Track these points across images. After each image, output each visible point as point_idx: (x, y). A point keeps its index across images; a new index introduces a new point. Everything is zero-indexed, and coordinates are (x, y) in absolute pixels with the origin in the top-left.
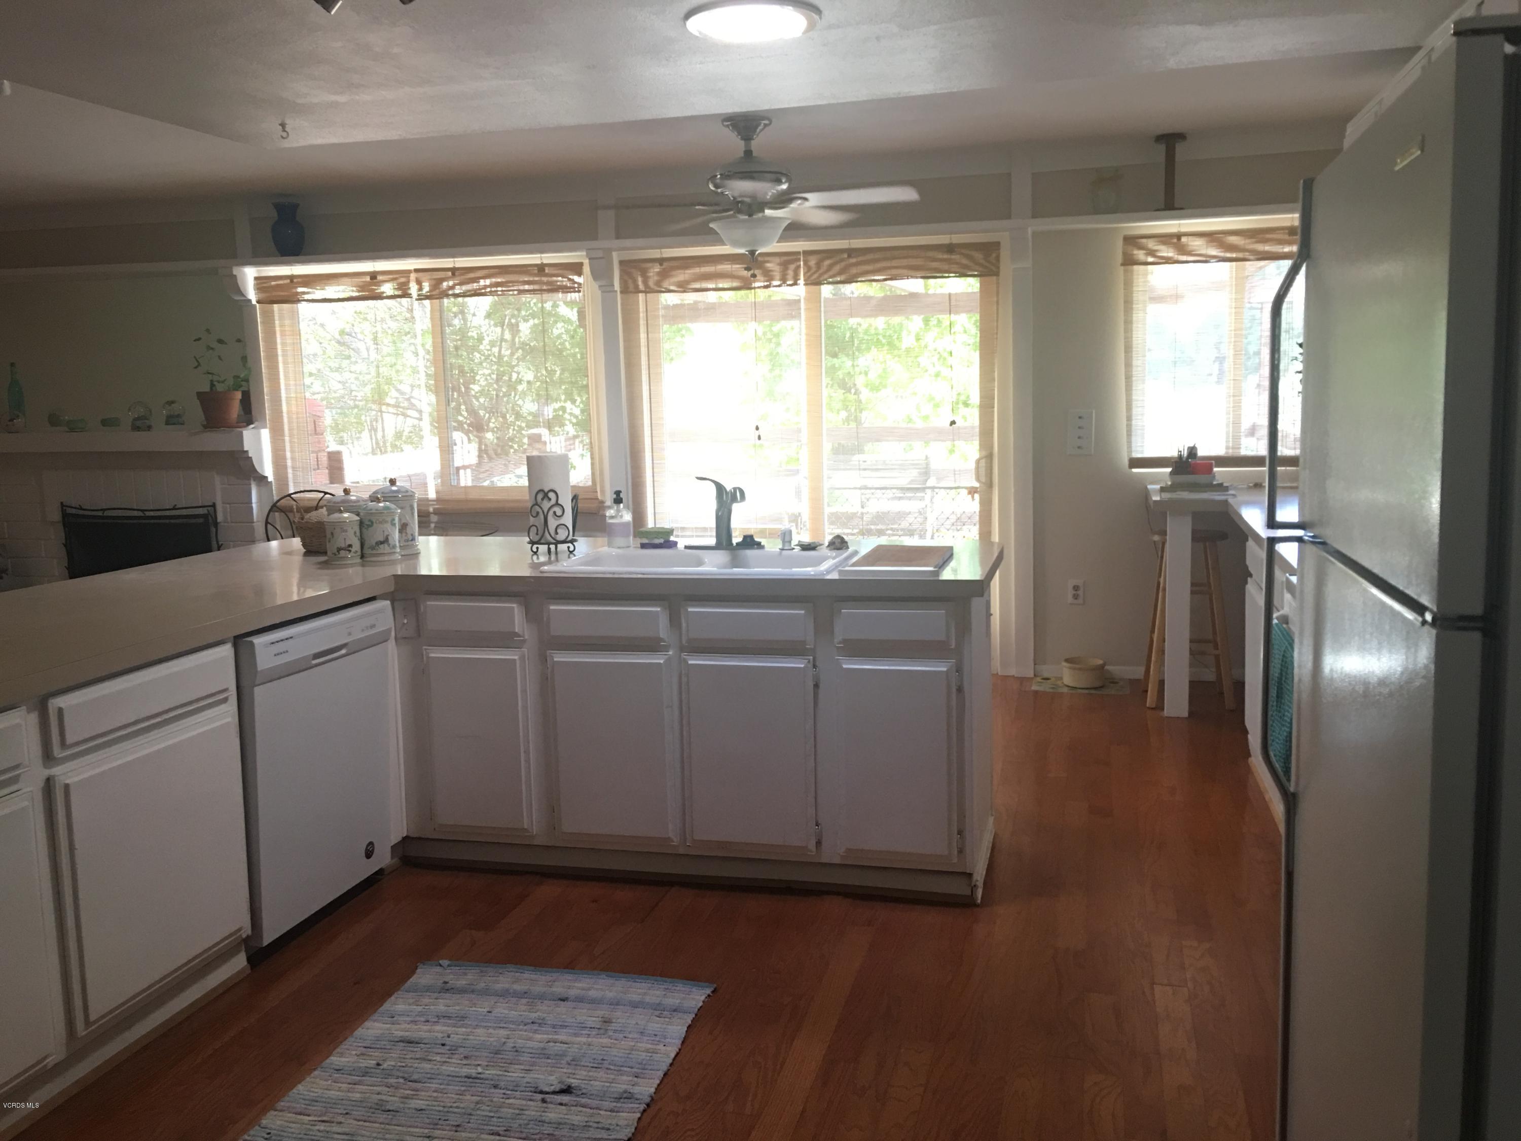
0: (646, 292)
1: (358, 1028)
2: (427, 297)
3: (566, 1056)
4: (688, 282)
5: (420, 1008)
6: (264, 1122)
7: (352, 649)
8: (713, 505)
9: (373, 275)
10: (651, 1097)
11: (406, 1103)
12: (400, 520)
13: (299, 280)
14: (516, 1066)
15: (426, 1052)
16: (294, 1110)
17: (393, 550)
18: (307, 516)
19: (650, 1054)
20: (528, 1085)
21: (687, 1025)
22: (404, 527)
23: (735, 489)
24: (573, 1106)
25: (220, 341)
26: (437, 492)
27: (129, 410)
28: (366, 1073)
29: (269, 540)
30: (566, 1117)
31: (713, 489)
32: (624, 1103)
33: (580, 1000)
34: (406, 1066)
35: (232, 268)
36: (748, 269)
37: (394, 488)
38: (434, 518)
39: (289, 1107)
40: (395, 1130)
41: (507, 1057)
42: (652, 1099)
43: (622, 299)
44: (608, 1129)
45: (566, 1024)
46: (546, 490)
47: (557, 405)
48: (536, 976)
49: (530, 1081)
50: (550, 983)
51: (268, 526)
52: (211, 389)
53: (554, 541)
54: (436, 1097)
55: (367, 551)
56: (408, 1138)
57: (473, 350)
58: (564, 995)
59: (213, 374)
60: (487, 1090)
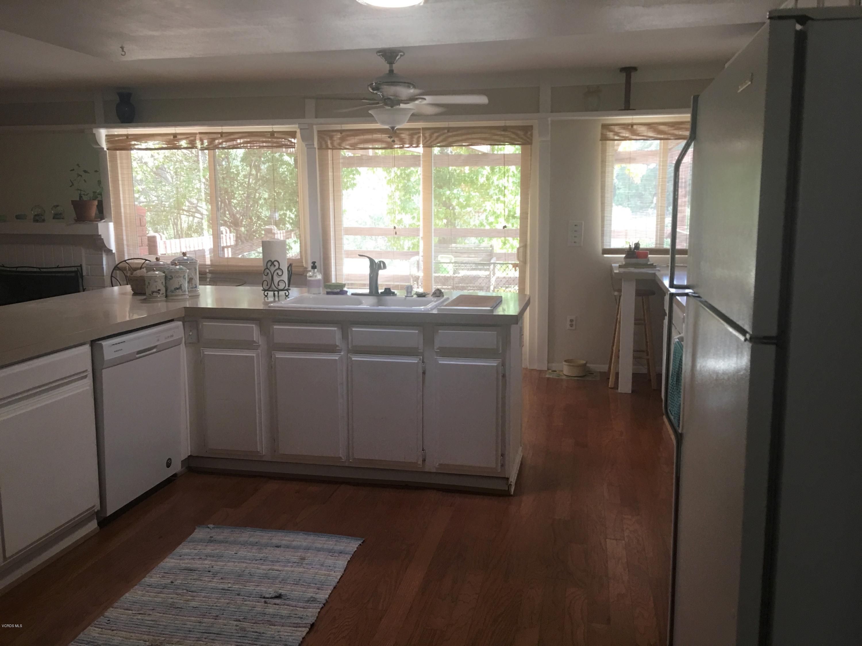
0: (332, 149)
1: (161, 562)
2: (206, 149)
3: (279, 578)
4: (357, 144)
5: (196, 551)
6: (106, 614)
7: (160, 349)
9: (175, 135)
11: (188, 604)
12: (188, 276)
13: (132, 137)
14: (251, 584)
15: (199, 575)
16: (123, 608)
17: (184, 293)
18: (135, 273)
19: (326, 577)
20: (257, 594)
21: (348, 561)
22: (190, 280)
23: (380, 262)
24: (282, 605)
25: (85, 171)
26: (211, 261)
27: (32, 210)
28: (165, 587)
29: (113, 286)
30: (278, 611)
32: (311, 603)
33: (287, 547)
34: (188, 583)
35: (92, 129)
36: (389, 137)
37: (185, 258)
38: (209, 276)
39: (120, 606)
40: (181, 618)
41: (245, 578)
42: (327, 601)
43: (319, 152)
44: (301, 618)
45: (279, 560)
46: (273, 260)
47: (281, 212)
48: (263, 534)
49: (258, 591)
50: (271, 538)
51: (113, 278)
52: (80, 199)
53: (277, 290)
54: (205, 600)
55: (169, 293)
56: (188, 623)
57: (233, 179)
58: (279, 545)
59: (80, 190)
60: (233, 597)
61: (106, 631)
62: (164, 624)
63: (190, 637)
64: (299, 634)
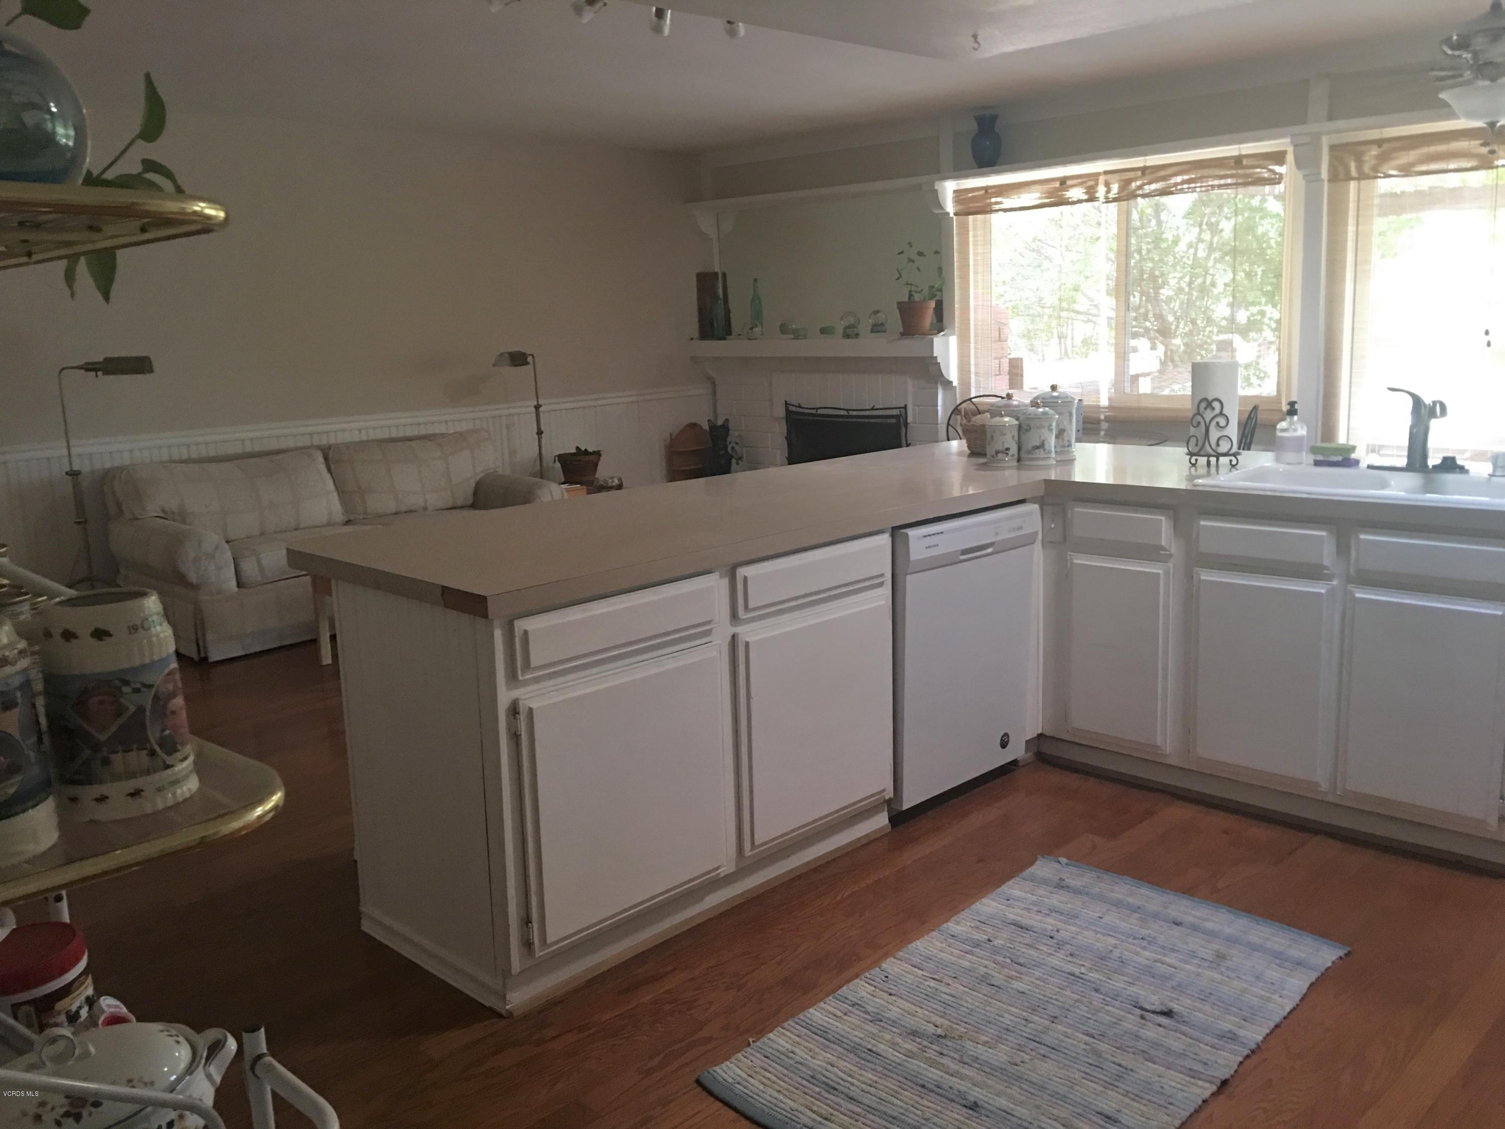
0: (1359, 179)
1: (976, 902)
2: (1115, 200)
3: (1172, 980)
4: (1412, 165)
5: (1034, 898)
6: (884, 965)
7: (1000, 548)
8: (1406, 420)
9: (1063, 181)
10: (1258, 1044)
11: (1011, 984)
12: (1058, 425)
13: (993, 190)
14: (1120, 977)
15: (1034, 940)
16: (910, 962)
17: (1049, 456)
18: (974, 419)
19: (1264, 1002)
20: (1130, 998)
21: (1310, 982)
22: (1060, 433)
23: (1434, 403)
24: (1172, 1030)
25: (920, 254)
26: (1110, 399)
27: (842, 319)
28: (977, 944)
29: (948, 440)
30: (1164, 1039)
31: (1410, 401)
32: (1228, 1043)
33: (1195, 928)
34: (1014, 948)
35: (933, 183)
36: (1484, 144)
37: (1055, 394)
38: (1104, 425)
39: (906, 959)
40: (996, 1004)
41: (1111, 965)
42: (1258, 1047)
43: (1329, 189)
44: (1205, 1064)
45: (1177, 949)
46: (1210, 399)
47: (1254, 310)
48: (1152, 894)
49: (1133, 994)
50: (1166, 905)
51: (950, 428)
52: (909, 299)
53: (1215, 454)
54: (1038, 985)
55: (1023, 455)
56: (1006, 1015)
57: (1167, 251)
58: (1179, 920)
59: (911, 285)
60: (1087, 992)
61: (881, 992)
62: (969, 1006)
63: (1007, 1040)
64: (1198, 1091)
